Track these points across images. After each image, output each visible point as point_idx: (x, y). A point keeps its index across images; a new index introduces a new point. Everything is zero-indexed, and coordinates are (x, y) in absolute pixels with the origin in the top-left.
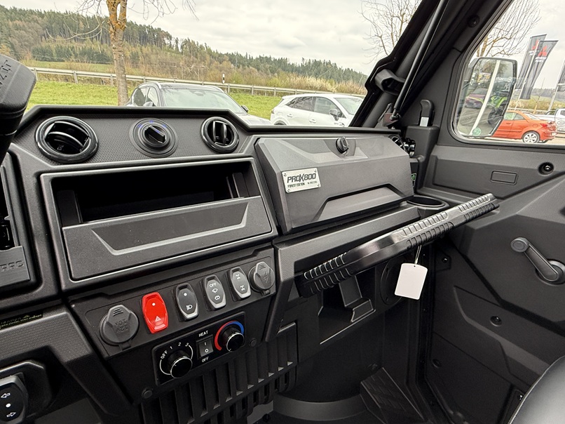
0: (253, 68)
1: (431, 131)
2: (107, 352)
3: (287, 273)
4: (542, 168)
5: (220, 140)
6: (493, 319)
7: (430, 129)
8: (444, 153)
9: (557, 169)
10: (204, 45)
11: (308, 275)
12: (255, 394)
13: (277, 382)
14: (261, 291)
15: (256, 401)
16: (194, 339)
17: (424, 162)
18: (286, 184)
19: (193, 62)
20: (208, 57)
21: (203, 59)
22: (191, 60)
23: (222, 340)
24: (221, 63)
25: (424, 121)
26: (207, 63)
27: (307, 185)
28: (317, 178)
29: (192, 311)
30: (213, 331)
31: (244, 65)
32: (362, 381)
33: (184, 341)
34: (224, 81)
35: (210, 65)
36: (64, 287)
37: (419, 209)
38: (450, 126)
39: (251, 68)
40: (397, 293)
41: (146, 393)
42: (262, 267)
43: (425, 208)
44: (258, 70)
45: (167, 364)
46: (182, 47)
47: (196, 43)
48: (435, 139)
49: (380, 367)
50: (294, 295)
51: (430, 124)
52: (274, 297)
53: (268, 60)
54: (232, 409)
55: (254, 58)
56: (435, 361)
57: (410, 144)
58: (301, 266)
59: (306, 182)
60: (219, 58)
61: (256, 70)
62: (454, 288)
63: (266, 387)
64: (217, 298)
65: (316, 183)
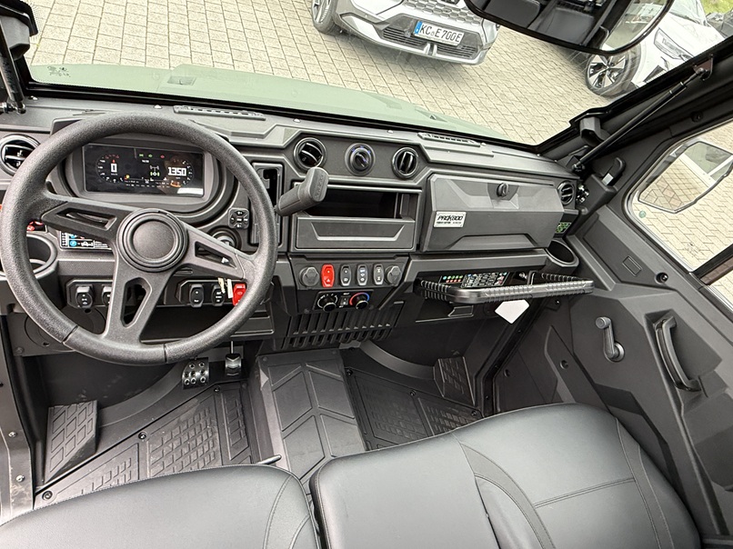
1: (607, 192)
2: (300, 287)
3: (410, 277)
4: (661, 276)
5: (404, 169)
6: (564, 362)
7: (607, 190)
8: (607, 216)
9: (668, 283)
11: (424, 283)
12: (357, 333)
13: (374, 332)
14: (389, 283)
15: (355, 337)
16: (340, 295)
17: (585, 216)
18: (436, 221)
23: (355, 301)
25: (609, 178)
27: (453, 224)
28: (463, 221)
29: (346, 282)
30: (352, 294)
32: (440, 358)
33: (335, 294)
36: (292, 250)
37: (548, 258)
38: (627, 195)
40: (497, 311)
41: (306, 311)
42: (395, 270)
43: (553, 261)
45: (322, 303)
48: (608, 199)
49: (461, 355)
50: (410, 290)
51: (612, 184)
52: (394, 288)
54: (339, 335)
56: (507, 371)
57: (586, 190)
58: (422, 275)
59: (452, 222)
62: (550, 328)
63: (365, 333)
64: (363, 279)
65: (460, 224)
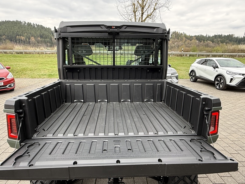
0: (210, 42)
10: (183, 33)
19: (176, 42)
20: (184, 38)
21: (182, 40)
22: (175, 40)
24: (191, 41)
26: (183, 41)
31: (204, 41)
34: (182, 52)
35: (185, 42)
39: (208, 41)
44: (213, 42)
46: (171, 35)
47: (179, 33)
53: (220, 36)
55: (211, 36)
60: (190, 38)
61: (212, 42)
